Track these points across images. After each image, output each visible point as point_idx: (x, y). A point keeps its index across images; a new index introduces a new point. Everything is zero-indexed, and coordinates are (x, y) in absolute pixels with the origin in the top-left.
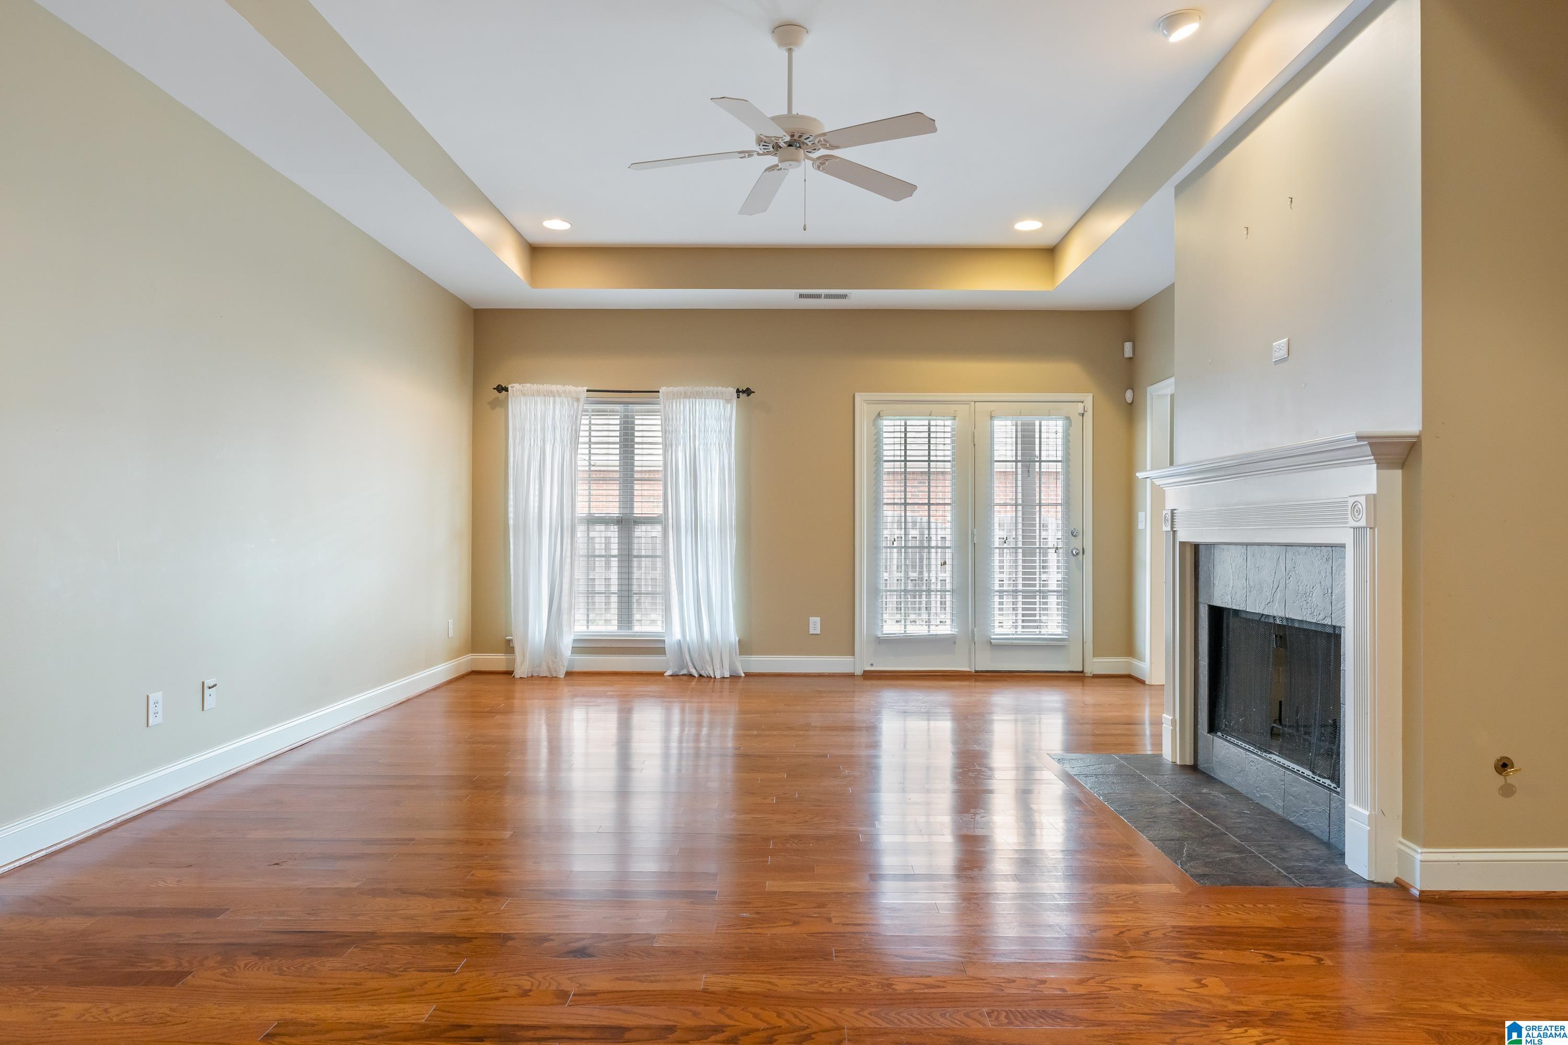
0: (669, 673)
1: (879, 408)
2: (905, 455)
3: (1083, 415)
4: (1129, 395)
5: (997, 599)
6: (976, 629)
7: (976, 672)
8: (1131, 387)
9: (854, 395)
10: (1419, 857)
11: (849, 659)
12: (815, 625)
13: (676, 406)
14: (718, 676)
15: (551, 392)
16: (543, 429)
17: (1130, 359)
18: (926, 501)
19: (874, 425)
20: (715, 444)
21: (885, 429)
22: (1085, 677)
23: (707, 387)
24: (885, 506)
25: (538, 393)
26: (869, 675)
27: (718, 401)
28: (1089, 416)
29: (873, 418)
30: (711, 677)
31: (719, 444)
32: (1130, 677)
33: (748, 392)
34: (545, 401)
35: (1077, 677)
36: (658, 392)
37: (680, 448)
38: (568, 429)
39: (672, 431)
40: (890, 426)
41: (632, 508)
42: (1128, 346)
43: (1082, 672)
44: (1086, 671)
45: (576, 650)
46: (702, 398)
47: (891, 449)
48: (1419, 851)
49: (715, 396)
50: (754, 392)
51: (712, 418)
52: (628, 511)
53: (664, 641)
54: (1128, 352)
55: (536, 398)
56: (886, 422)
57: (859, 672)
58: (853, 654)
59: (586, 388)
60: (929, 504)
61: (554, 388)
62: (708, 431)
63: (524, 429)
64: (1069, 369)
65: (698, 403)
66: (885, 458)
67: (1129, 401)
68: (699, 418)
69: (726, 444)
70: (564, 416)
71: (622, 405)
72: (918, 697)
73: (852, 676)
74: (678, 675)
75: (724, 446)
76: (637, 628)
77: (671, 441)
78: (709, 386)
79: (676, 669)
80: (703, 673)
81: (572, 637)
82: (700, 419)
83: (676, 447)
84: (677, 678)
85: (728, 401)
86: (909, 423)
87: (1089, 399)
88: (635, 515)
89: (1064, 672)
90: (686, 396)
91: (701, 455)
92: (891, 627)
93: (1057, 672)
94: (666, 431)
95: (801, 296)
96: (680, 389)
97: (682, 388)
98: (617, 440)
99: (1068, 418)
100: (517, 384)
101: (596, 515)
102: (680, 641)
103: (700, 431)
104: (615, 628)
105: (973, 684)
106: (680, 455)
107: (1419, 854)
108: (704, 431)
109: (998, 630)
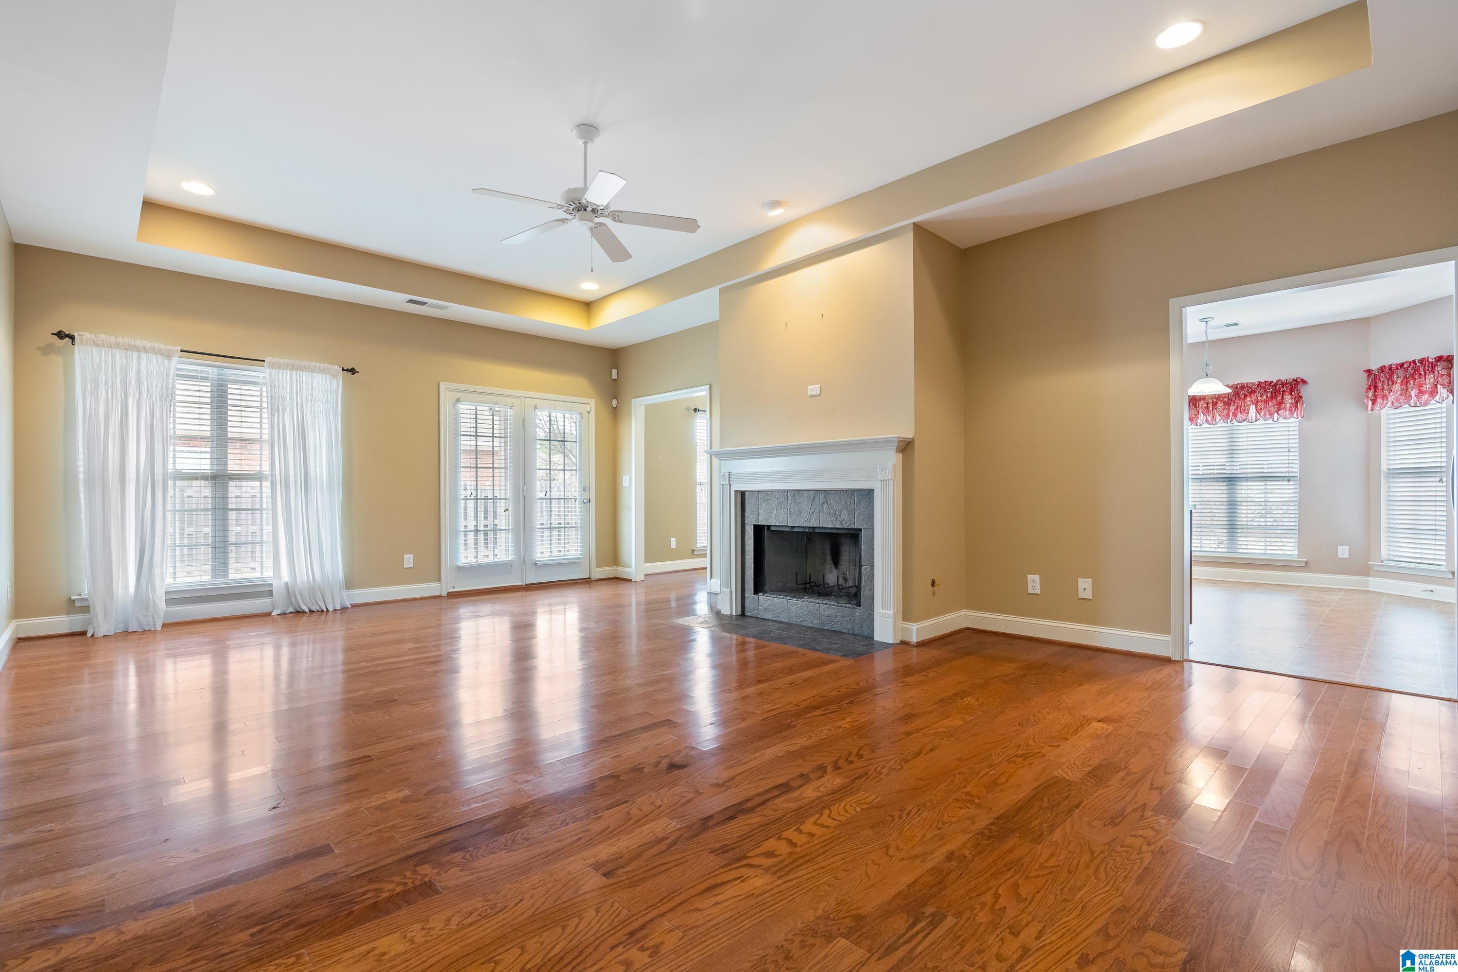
0: (275, 613)
1: (458, 395)
2: (476, 432)
3: (589, 412)
4: (614, 402)
5: (539, 534)
6: (526, 556)
7: (526, 585)
8: (615, 397)
9: (439, 384)
10: (914, 628)
11: (437, 584)
12: (409, 560)
13: (283, 376)
14: (331, 609)
15: (135, 346)
16: (125, 383)
17: (615, 380)
18: (491, 466)
19: (454, 408)
20: (322, 412)
21: (462, 411)
22: (591, 581)
23: (314, 363)
24: (462, 469)
25: (118, 346)
26: (452, 595)
27: (324, 376)
28: (593, 413)
29: (453, 402)
30: (322, 611)
31: (326, 413)
32: (616, 578)
33: (353, 371)
34: (126, 356)
35: (587, 582)
36: (264, 361)
37: (287, 413)
38: (157, 386)
39: (279, 398)
40: (465, 409)
41: (226, 464)
42: (614, 372)
43: (589, 578)
44: (591, 577)
45: (169, 602)
46: (309, 372)
47: (466, 425)
48: (915, 624)
49: (322, 371)
50: (358, 372)
51: (319, 390)
52: (222, 468)
53: (271, 585)
54: (614, 376)
55: (114, 350)
56: (462, 406)
57: (444, 593)
58: (439, 580)
59: (179, 348)
60: (493, 468)
61: (139, 343)
62: (315, 400)
63: (98, 380)
64: (580, 382)
65: (305, 376)
66: (462, 433)
67: (615, 406)
68: (306, 388)
69: (333, 413)
70: (152, 373)
71: (216, 369)
72: (486, 607)
73: (439, 597)
74: (285, 614)
75: (331, 414)
76: (232, 576)
77: (278, 406)
78: (316, 362)
79: (284, 608)
80: (314, 609)
81: (164, 590)
82: (307, 390)
83: (284, 411)
84: (284, 616)
85: (334, 377)
86: (479, 408)
87: (592, 402)
88: (229, 472)
89: (579, 579)
90: (292, 368)
91: (309, 420)
92: (466, 557)
93: (575, 580)
94: (272, 397)
95: (411, 301)
96: (287, 361)
97: (289, 360)
98: (209, 400)
99: (581, 414)
100: (88, 333)
101: (183, 471)
102: (287, 584)
103: (307, 400)
104: (208, 578)
105: (524, 593)
106: (287, 418)
107: (914, 627)
108: (311, 400)
109: (539, 555)
